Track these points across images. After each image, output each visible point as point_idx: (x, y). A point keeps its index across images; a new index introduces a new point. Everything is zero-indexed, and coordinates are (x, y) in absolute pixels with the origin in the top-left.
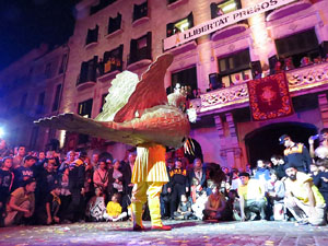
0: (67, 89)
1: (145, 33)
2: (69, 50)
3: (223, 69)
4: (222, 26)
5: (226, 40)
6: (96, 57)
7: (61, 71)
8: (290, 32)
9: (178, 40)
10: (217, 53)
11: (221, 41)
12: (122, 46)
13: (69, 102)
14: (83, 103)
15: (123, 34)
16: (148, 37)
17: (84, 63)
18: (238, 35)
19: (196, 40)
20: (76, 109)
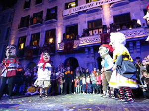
0: (13, 30)
1: (54, 6)
2: (15, 10)
3: (90, 27)
4: (91, 7)
5: (92, 14)
6: (29, 16)
7: (10, 21)
8: (120, 13)
9: (70, 11)
10: (87, 19)
11: (89, 14)
12: (42, 11)
13: (14, 36)
14: (21, 37)
15: (43, 6)
16: (56, 8)
17: (22, 18)
18: (97, 13)
19: (78, 12)
20: (17, 40)
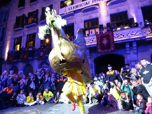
1: (50, 5)
2: (9, 9)
3: (86, 27)
4: (87, 5)
6: (24, 15)
7: (5, 21)
8: (117, 12)
10: (84, 19)
11: (86, 13)
12: (37, 10)
13: (9, 37)
14: (17, 38)
15: (38, 4)
17: (17, 17)
18: (94, 11)
19: (74, 11)
20: (13, 41)
